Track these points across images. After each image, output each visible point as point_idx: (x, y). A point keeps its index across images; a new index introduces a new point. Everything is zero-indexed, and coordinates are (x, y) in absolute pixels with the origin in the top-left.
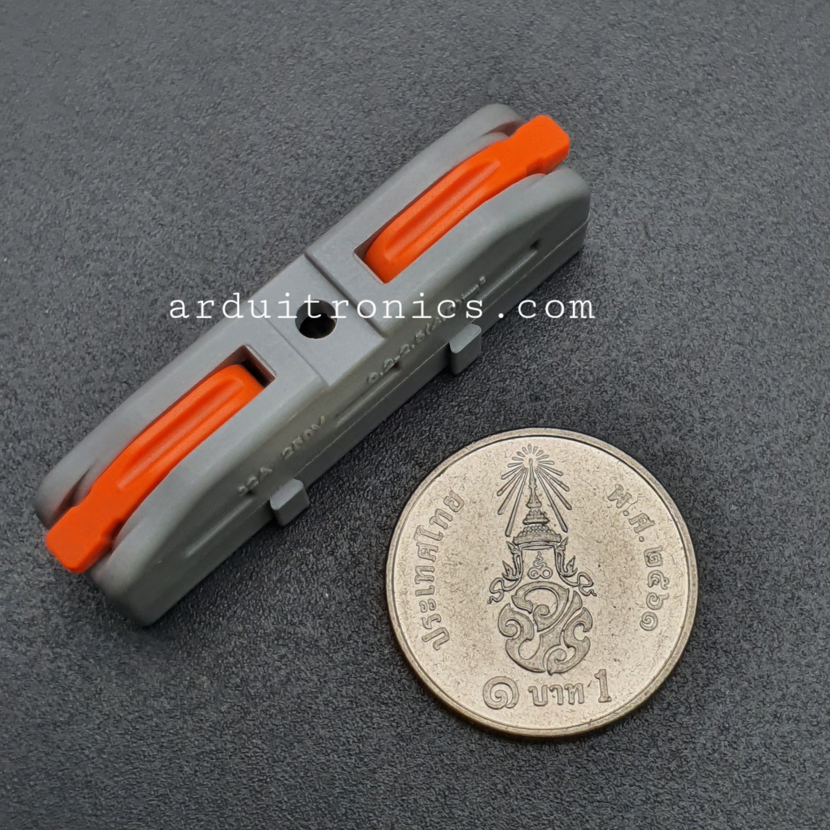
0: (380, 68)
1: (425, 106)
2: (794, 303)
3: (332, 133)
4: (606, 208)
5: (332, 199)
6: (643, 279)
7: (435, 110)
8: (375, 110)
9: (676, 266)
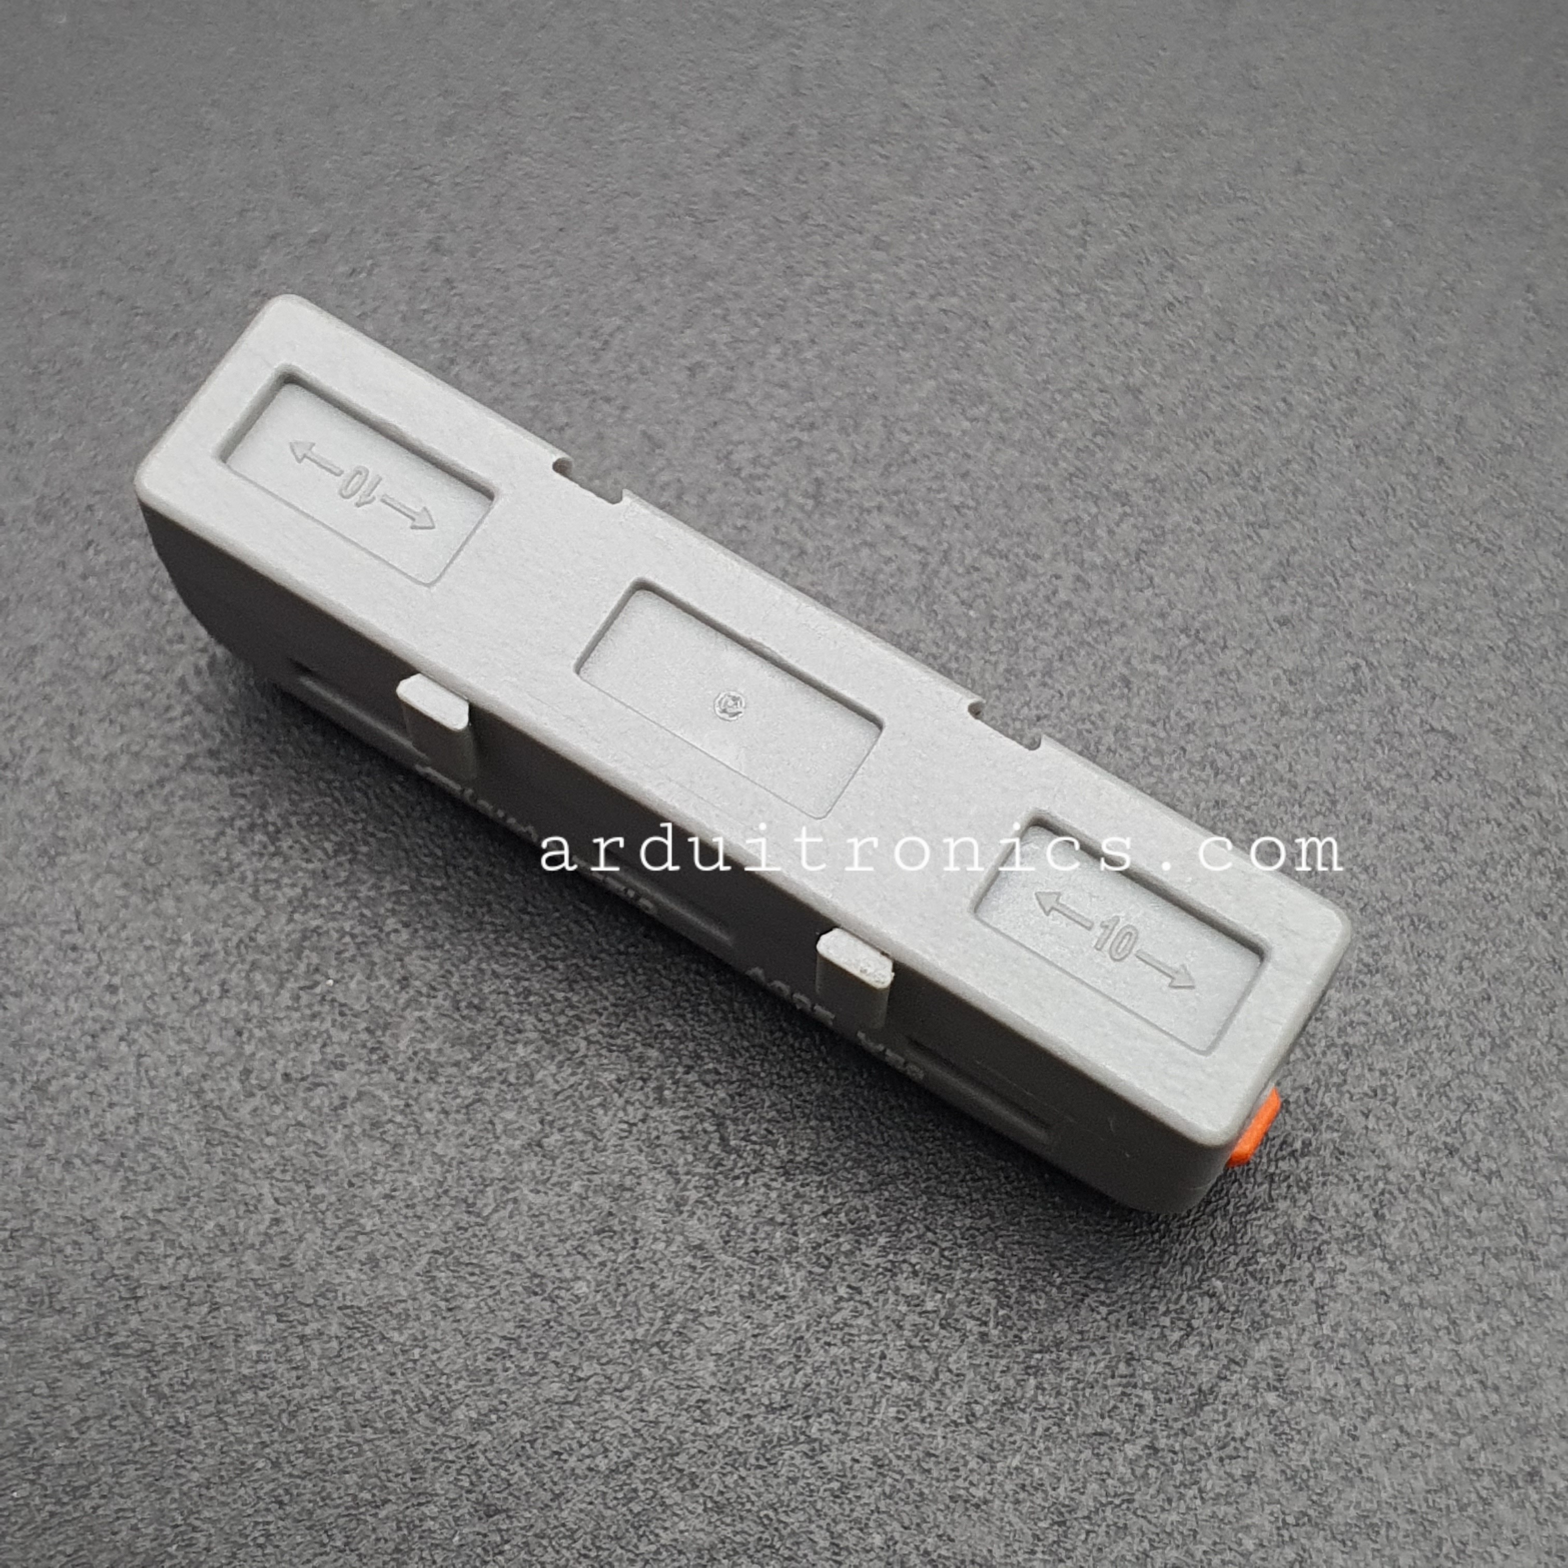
0: (182, 798)
1: (273, 876)
2: (1023, 1288)
3: (78, 939)
4: (640, 1083)
5: (72, 1080)
6: (713, 1239)
7: (293, 885)
8: (169, 885)
9: (783, 1211)
